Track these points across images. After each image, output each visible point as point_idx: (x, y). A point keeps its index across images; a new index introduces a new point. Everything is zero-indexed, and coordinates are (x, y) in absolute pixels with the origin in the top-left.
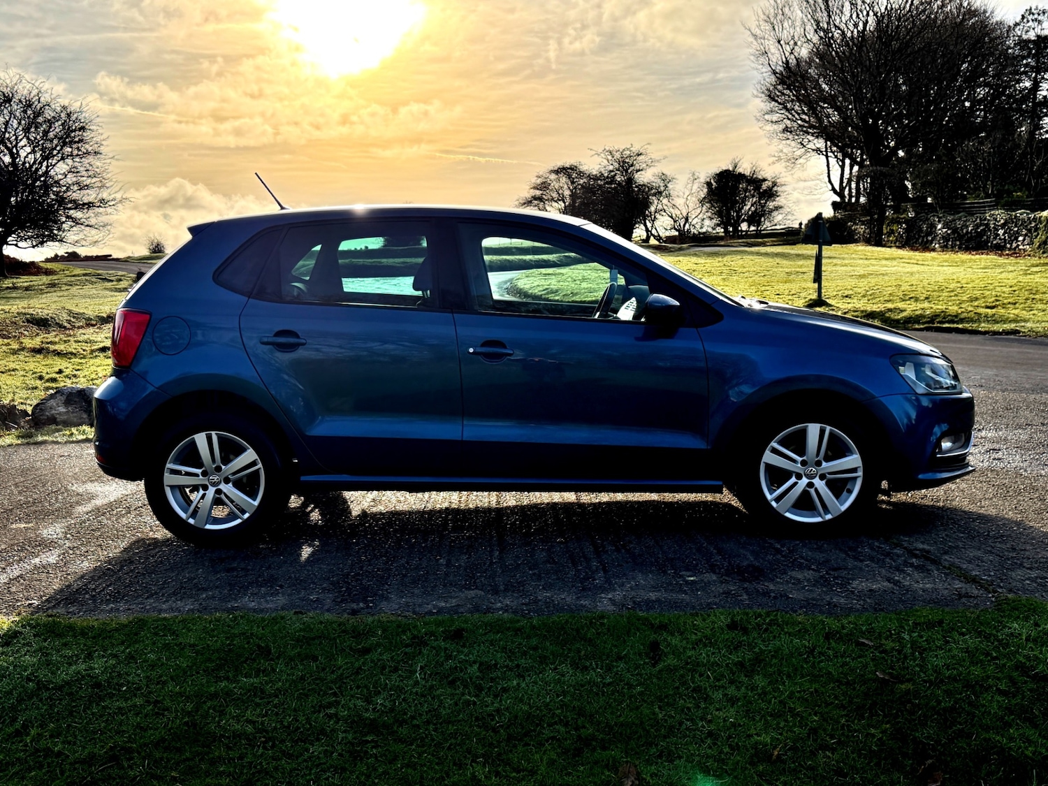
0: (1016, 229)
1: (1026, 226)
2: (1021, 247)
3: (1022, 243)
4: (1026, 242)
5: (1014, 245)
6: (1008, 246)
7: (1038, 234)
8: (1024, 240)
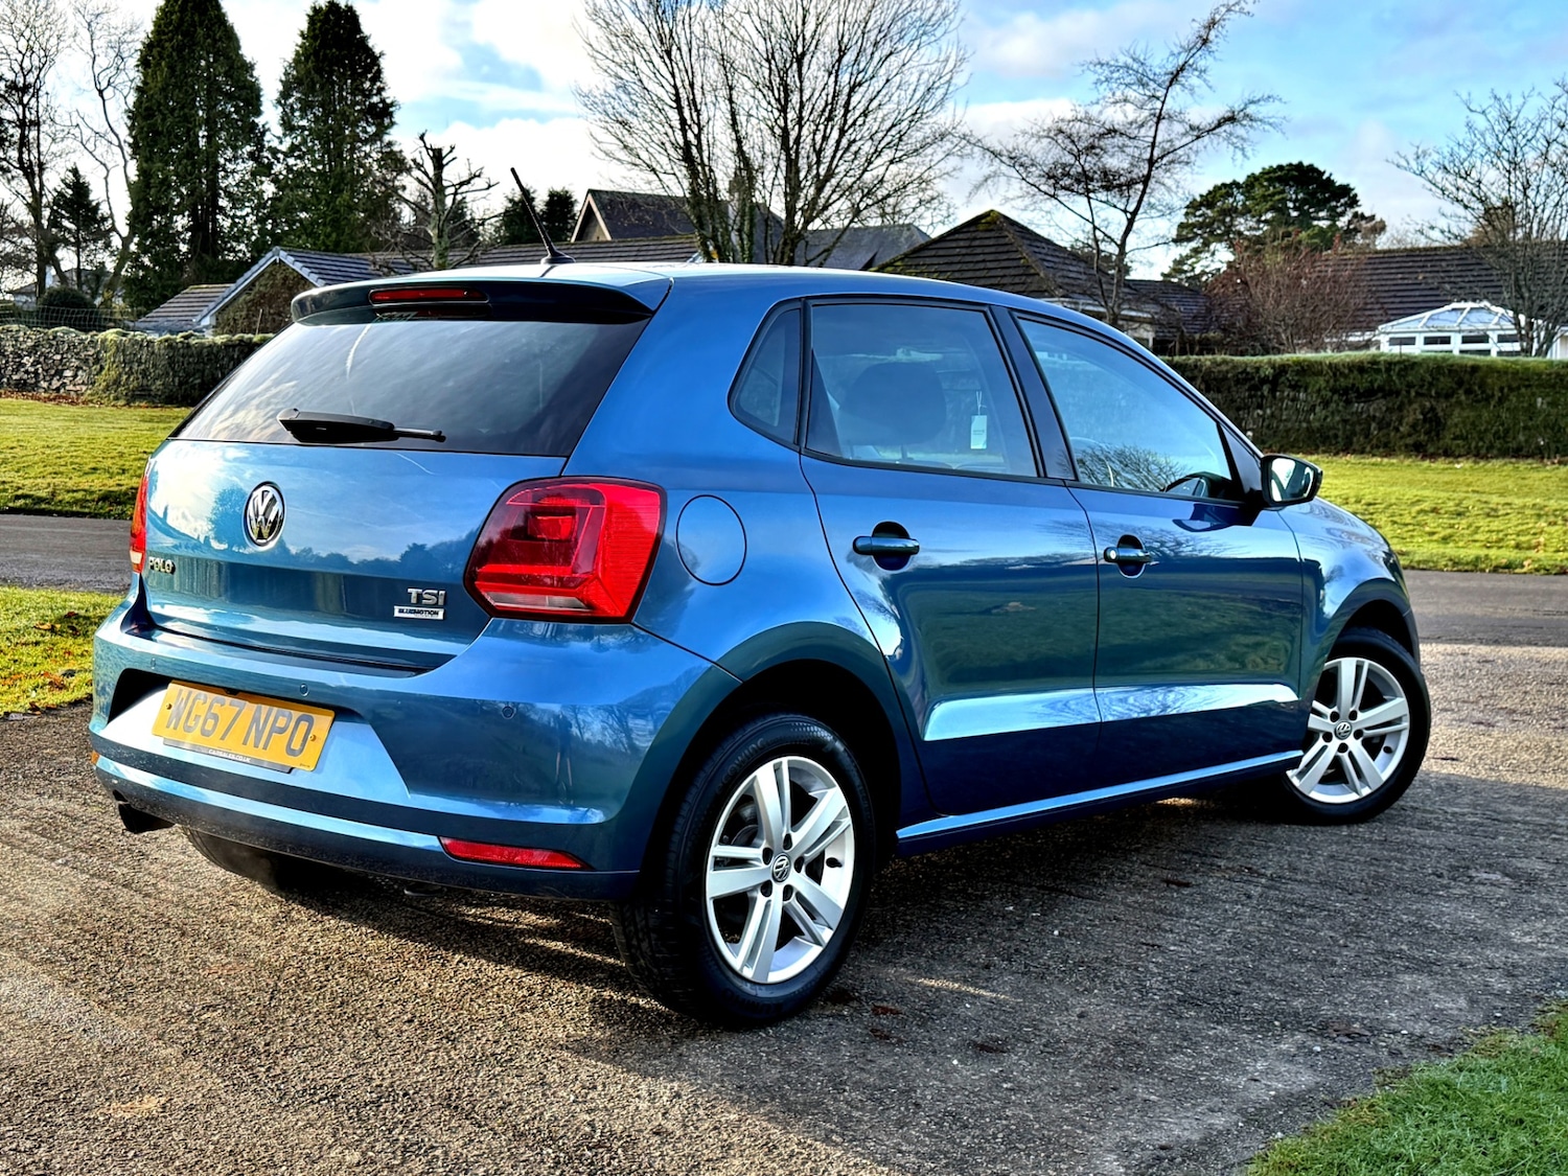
0: (58, 357)
1: (77, 354)
2: (71, 387)
3: (74, 380)
4: (79, 380)
5: (56, 383)
6: (44, 385)
7: (102, 368)
8: (75, 376)
